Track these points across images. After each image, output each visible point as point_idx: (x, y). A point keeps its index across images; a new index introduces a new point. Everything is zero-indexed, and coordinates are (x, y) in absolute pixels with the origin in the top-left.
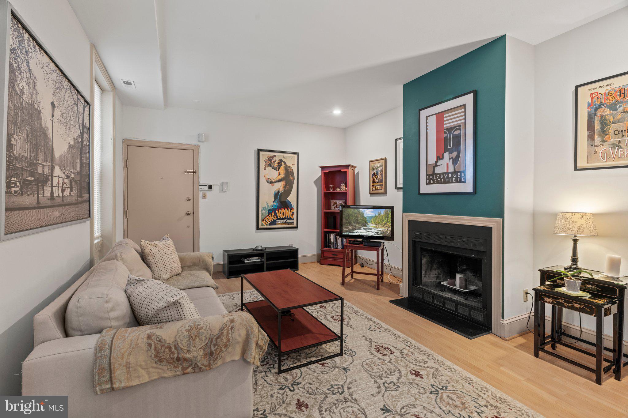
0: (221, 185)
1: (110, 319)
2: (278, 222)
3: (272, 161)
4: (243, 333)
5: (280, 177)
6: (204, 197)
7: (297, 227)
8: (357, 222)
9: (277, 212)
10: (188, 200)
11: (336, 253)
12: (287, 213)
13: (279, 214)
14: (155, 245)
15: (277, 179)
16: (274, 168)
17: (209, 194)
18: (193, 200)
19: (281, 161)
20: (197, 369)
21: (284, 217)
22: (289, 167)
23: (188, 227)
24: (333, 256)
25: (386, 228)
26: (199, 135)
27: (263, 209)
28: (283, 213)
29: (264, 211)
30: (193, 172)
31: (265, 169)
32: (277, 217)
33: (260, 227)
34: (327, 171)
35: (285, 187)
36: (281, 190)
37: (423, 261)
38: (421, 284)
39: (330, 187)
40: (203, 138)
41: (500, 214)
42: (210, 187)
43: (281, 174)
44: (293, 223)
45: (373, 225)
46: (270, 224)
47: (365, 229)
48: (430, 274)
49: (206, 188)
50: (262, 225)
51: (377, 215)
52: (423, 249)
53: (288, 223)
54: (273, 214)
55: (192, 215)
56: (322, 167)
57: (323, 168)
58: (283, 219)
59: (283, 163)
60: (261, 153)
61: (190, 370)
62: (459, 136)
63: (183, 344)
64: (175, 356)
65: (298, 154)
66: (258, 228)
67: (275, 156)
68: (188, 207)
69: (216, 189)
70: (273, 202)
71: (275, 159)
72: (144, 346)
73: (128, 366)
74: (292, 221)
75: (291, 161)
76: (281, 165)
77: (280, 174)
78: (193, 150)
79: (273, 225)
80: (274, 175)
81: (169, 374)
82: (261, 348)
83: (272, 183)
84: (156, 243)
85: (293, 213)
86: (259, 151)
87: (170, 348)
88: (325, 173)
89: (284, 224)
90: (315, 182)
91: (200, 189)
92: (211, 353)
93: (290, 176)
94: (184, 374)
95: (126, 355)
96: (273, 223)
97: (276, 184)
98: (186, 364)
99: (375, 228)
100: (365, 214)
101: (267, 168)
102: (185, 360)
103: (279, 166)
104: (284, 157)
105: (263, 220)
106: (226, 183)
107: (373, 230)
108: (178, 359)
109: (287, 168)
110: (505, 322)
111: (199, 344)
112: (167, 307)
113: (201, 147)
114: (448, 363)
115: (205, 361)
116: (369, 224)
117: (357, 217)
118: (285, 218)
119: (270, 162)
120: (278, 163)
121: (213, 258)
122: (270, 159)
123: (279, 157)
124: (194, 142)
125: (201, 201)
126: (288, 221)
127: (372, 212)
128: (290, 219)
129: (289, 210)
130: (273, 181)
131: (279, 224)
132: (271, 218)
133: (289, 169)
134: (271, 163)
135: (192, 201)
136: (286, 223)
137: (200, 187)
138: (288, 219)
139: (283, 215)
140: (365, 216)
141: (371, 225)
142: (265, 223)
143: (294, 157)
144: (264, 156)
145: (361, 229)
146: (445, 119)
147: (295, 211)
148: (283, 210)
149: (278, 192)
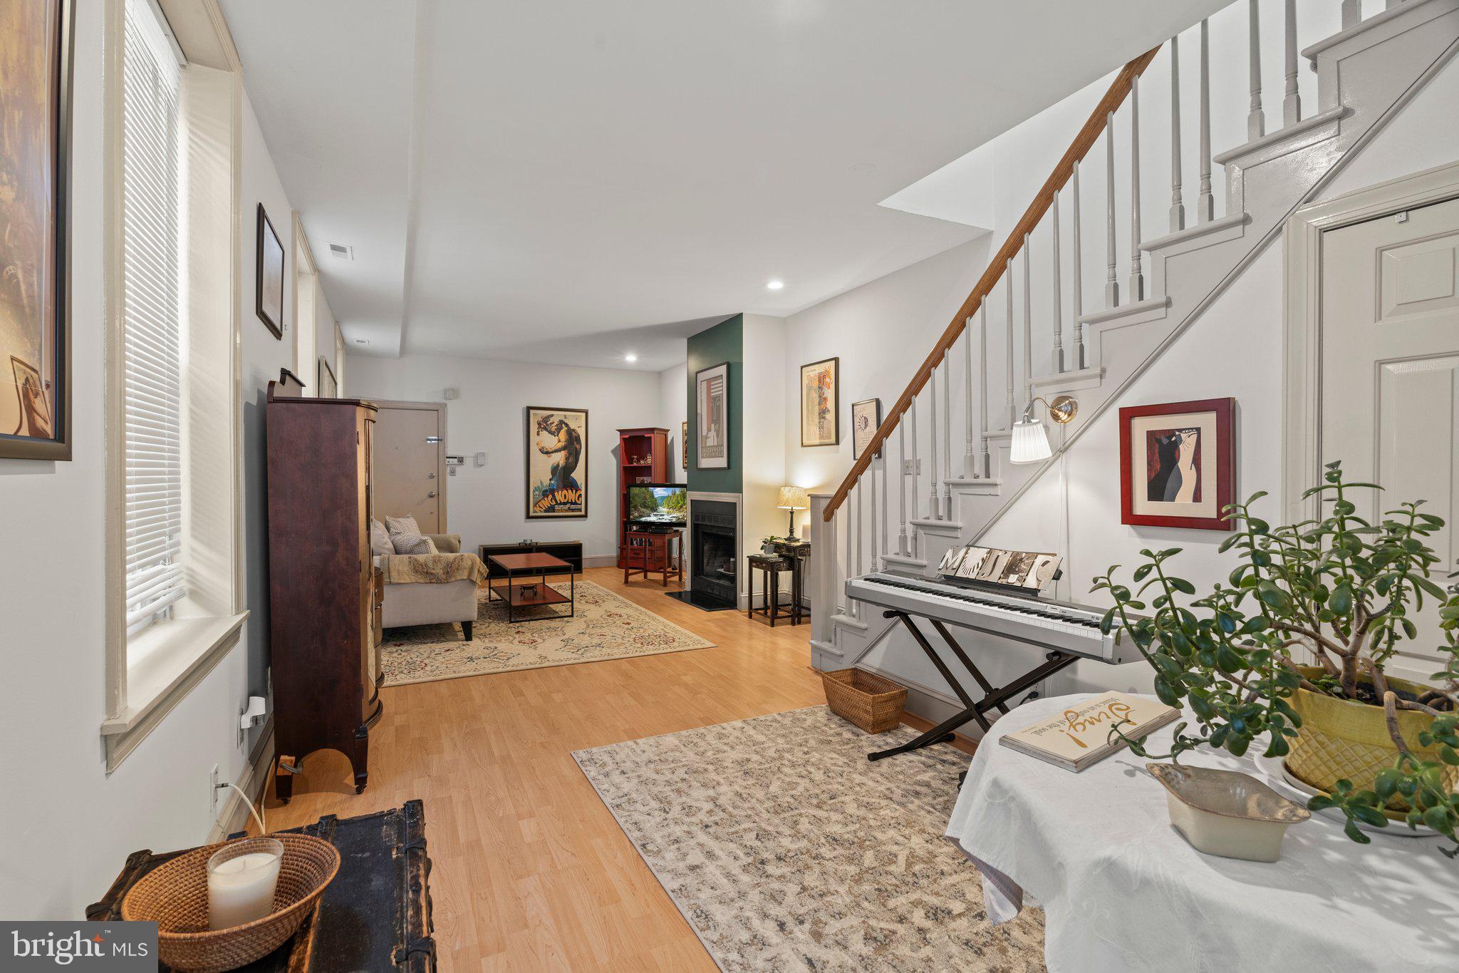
0: (476, 457)
1: (384, 548)
2: (557, 507)
3: (548, 423)
4: (470, 563)
5: (560, 445)
6: (453, 473)
7: (586, 516)
8: (645, 506)
9: (556, 494)
10: (432, 477)
11: (638, 552)
12: (571, 495)
13: (559, 496)
14: (399, 522)
15: (556, 448)
16: (550, 432)
17: (458, 469)
18: (438, 477)
19: (561, 422)
20: (439, 582)
21: (566, 501)
22: (574, 430)
23: (432, 513)
24: (634, 556)
25: (682, 514)
26: (446, 391)
27: (536, 489)
28: (565, 495)
29: (537, 493)
30: (438, 440)
31: (538, 434)
32: (556, 501)
33: (532, 514)
34: (627, 436)
35: (567, 459)
36: (562, 463)
37: (706, 548)
38: (703, 573)
39: (634, 458)
40: (453, 393)
41: (738, 489)
42: (461, 460)
43: (561, 440)
44: (580, 510)
45: (665, 510)
46: (546, 511)
47: (655, 515)
48: (714, 563)
49: (455, 461)
50: (535, 512)
51: (670, 494)
52: (704, 534)
53: (573, 510)
54: (550, 497)
55: (436, 498)
56: (620, 431)
57: (622, 432)
58: (565, 504)
59: (563, 426)
60: (532, 412)
61: (434, 581)
62: (720, 405)
63: (430, 565)
64: (425, 571)
65: (586, 412)
66: (528, 517)
67: (552, 415)
68: (431, 487)
69: (469, 462)
70: (550, 480)
71: (552, 420)
72: (407, 562)
73: (398, 571)
74: (578, 507)
75: (577, 424)
76: (562, 428)
77: (559, 441)
78: (437, 411)
79: (550, 513)
80: (551, 441)
81: (422, 581)
82: (482, 574)
83: (547, 453)
84: (400, 519)
85: (580, 496)
86: (529, 409)
87: (422, 565)
88: (624, 439)
89: (566, 511)
90: (613, 452)
91: (447, 463)
92: (448, 572)
93: (575, 443)
94: (431, 583)
95: (397, 565)
96: (551, 509)
97: (553, 455)
98: (432, 577)
99: (668, 513)
100: (655, 493)
101: (540, 432)
102: (432, 574)
103: (559, 429)
104: (565, 417)
105: (535, 506)
106: (483, 454)
107: (665, 517)
108: (427, 573)
109: (570, 432)
110: (743, 596)
111: (440, 566)
112: (418, 545)
113: (448, 406)
114: (672, 625)
115: (444, 577)
116: (661, 509)
117: (645, 498)
118: (568, 502)
119: (544, 425)
120: (557, 425)
121: (459, 541)
122: (546, 419)
123: (558, 416)
124: (440, 399)
125: (449, 478)
126: (573, 507)
127: (665, 490)
128: (575, 503)
129: (574, 491)
130: (551, 451)
131: (559, 511)
132: (547, 502)
133: (573, 433)
134: (547, 425)
135: (436, 479)
136: (570, 509)
137: (448, 460)
138: (572, 503)
139: (565, 498)
140: (656, 496)
141: (663, 510)
142: (539, 509)
143: (581, 416)
144: (536, 417)
145: (650, 516)
146: (712, 387)
147: (583, 493)
148: (565, 492)
149: (558, 465)
